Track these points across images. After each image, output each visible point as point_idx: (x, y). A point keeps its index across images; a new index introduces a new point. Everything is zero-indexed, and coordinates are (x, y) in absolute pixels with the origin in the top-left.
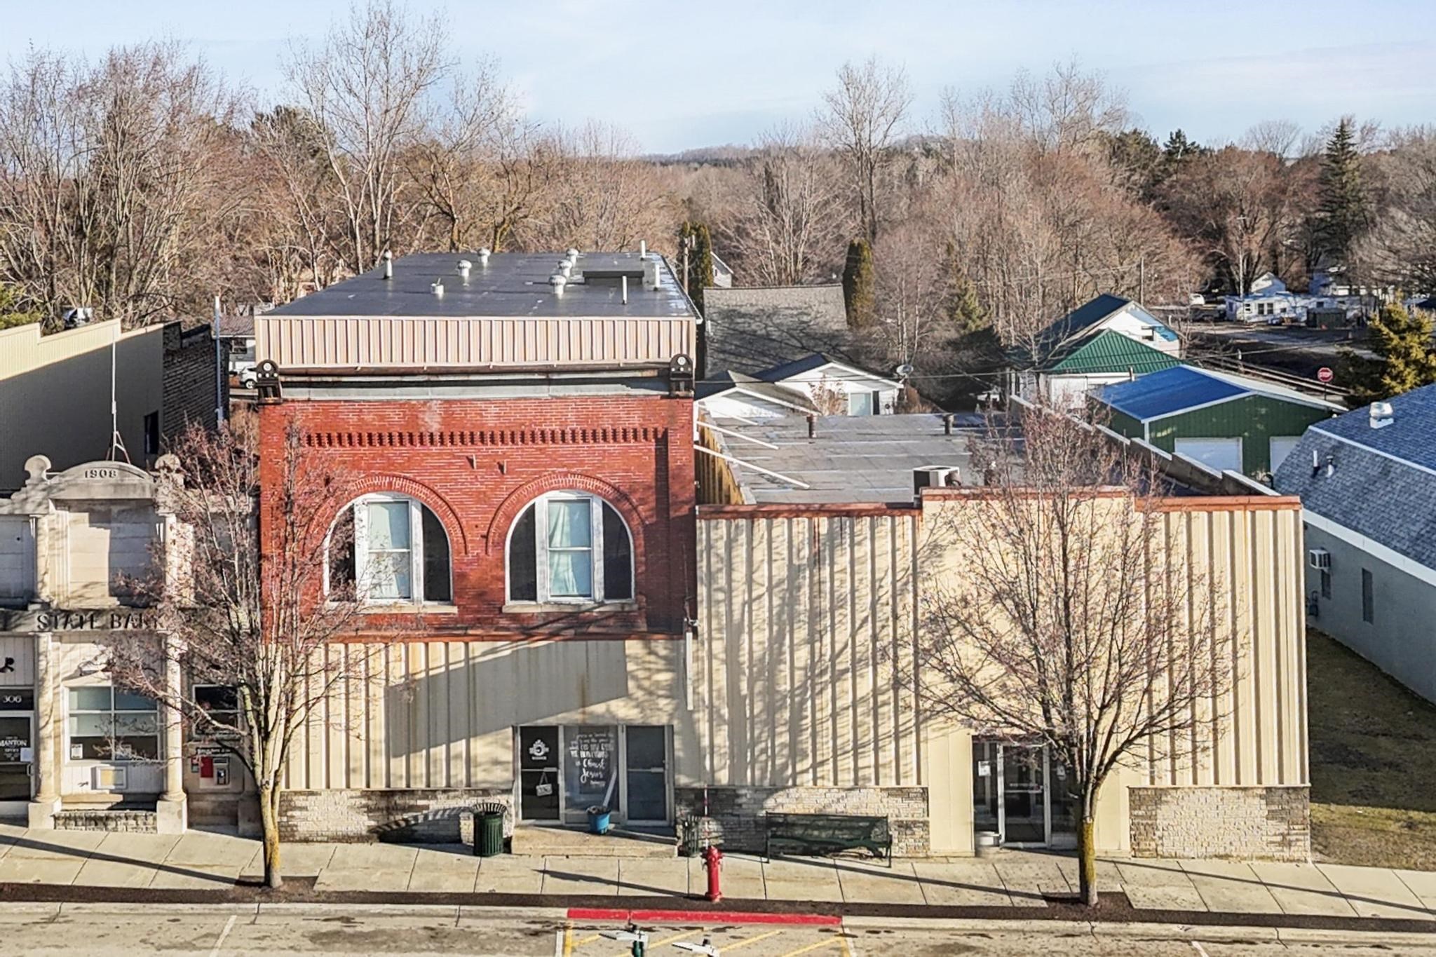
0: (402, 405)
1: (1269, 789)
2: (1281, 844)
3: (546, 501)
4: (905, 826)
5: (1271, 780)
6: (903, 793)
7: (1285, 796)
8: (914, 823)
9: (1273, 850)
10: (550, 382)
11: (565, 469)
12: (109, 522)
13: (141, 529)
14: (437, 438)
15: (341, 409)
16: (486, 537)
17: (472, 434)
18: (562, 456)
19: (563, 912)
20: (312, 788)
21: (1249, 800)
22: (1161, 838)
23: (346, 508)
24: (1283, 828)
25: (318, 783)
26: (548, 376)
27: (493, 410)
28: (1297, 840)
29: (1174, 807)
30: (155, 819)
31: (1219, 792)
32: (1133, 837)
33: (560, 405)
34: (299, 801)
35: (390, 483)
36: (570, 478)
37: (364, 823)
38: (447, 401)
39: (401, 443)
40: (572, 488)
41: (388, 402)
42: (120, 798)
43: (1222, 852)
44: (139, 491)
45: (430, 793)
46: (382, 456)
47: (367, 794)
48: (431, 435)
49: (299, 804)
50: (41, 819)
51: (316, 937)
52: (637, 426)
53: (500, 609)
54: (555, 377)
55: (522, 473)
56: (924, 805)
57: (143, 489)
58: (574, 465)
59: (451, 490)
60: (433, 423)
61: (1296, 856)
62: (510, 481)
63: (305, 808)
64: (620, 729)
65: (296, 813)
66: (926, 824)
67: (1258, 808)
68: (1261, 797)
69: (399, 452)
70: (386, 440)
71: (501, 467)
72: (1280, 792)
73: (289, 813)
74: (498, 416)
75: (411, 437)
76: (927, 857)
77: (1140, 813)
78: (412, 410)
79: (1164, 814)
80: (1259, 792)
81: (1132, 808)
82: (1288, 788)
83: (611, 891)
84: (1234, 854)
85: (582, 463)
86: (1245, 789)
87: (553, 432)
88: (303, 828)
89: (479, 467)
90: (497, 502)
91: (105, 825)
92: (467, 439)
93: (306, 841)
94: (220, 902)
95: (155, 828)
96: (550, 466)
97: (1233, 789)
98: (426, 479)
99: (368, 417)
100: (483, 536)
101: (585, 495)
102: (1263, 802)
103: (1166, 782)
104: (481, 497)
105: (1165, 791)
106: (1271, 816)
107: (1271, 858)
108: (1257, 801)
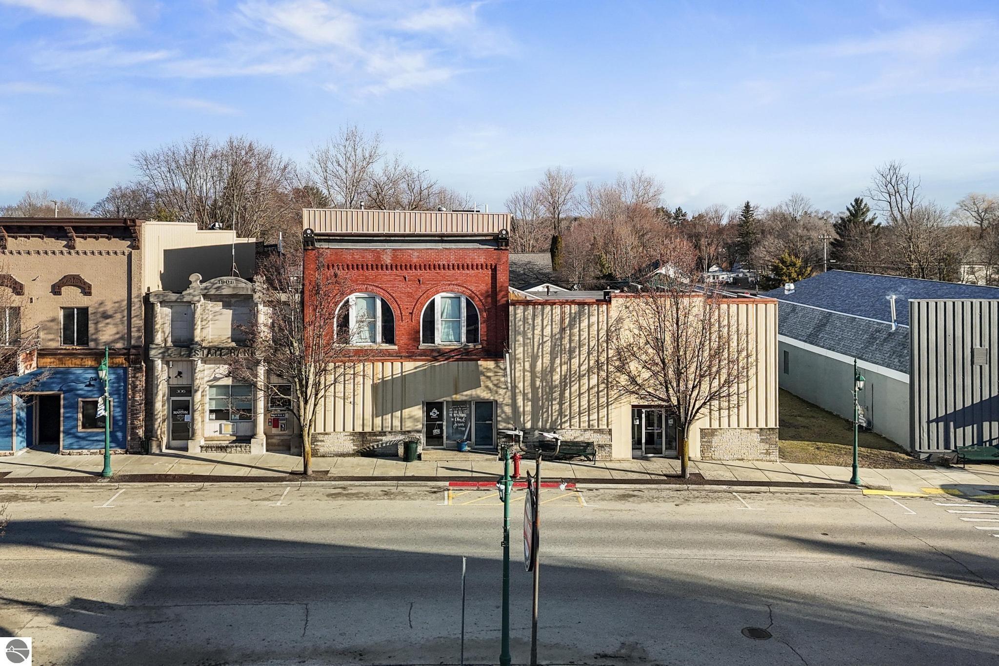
0: (373, 251)
1: (761, 429)
2: (766, 454)
3: (440, 297)
4: (601, 446)
5: (762, 425)
6: (600, 431)
7: (768, 432)
8: (605, 445)
9: (762, 456)
10: (442, 241)
11: (449, 282)
12: (230, 306)
13: (245, 310)
14: (389, 267)
15: (343, 253)
16: (411, 313)
17: (406, 265)
18: (447, 276)
19: (447, 483)
20: (327, 431)
21: (752, 434)
22: (714, 451)
23: (345, 299)
24: (767, 446)
25: (330, 429)
26: (442, 238)
27: (416, 254)
28: (773, 452)
29: (720, 437)
30: (250, 447)
31: (740, 431)
32: (702, 451)
33: (447, 252)
34: (320, 438)
35: (366, 288)
36: (451, 286)
37: (350, 447)
38: (394, 250)
39: (372, 269)
40: (452, 291)
41: (366, 249)
42: (235, 438)
43: (740, 457)
44: (245, 291)
45: (383, 433)
46: (363, 275)
47: (354, 434)
48: (387, 266)
49: (320, 439)
50: (194, 447)
51: (328, 495)
52: (483, 263)
53: (418, 347)
54: (445, 239)
55: (429, 284)
56: (609, 437)
57: (247, 289)
58: (453, 281)
59: (396, 292)
60: (387, 260)
61: (772, 459)
62: (424, 287)
63: (323, 441)
64: (472, 403)
65: (319, 443)
66: (610, 445)
67: (756, 437)
68: (757, 433)
69: (370, 273)
70: (365, 267)
71: (419, 281)
72: (765, 430)
73: (315, 443)
74: (418, 257)
75: (378, 266)
76: (611, 461)
77: (705, 440)
78: (377, 254)
79: (715, 440)
80: (757, 430)
81: (701, 438)
82: (769, 429)
83: (469, 474)
84: (745, 458)
85: (457, 279)
86: (751, 429)
87: (444, 265)
88: (322, 450)
89: (409, 281)
90: (417, 297)
91: (226, 450)
92: (403, 268)
93: (323, 456)
94: (282, 481)
95: (250, 452)
96: (442, 281)
97: (745, 429)
98: (384, 286)
99: (357, 257)
100: (410, 313)
101: (458, 295)
102: (759, 435)
103: (715, 425)
104: (409, 295)
105: (716, 430)
106: (762, 441)
107: (761, 460)
108: (756, 434)
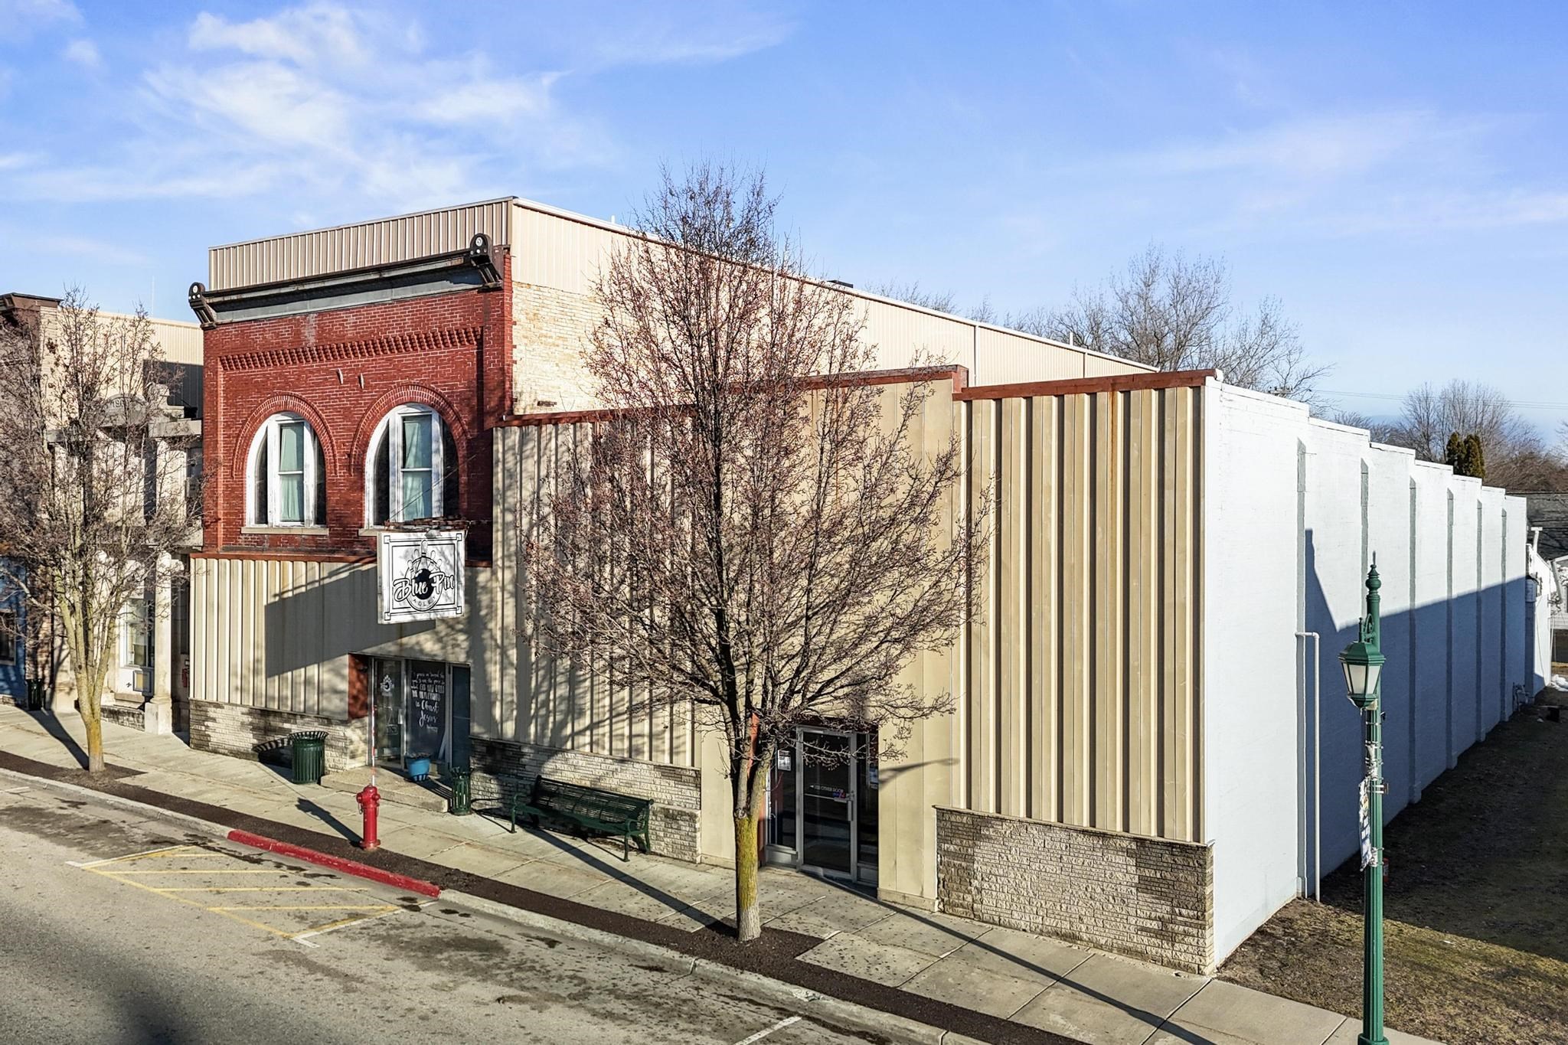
0: (290, 320)
1: (1141, 841)
2: (1157, 934)
3: (398, 418)
4: (671, 816)
5: (1145, 826)
6: (671, 772)
7: (1167, 857)
8: (682, 813)
9: (1143, 941)
10: (391, 284)
11: (409, 381)
14: (316, 354)
16: (349, 456)
17: (338, 347)
18: (404, 366)
20: (220, 700)
21: (1111, 856)
22: (979, 891)
23: (262, 429)
24: (1164, 910)
25: (223, 697)
28: (1186, 934)
29: (998, 847)
30: (144, 718)
31: (1064, 835)
32: (942, 883)
33: (400, 308)
34: (212, 712)
35: (286, 402)
36: (411, 391)
37: (250, 740)
39: (293, 361)
40: (414, 402)
44: (140, 418)
45: (292, 716)
46: (280, 374)
47: (254, 712)
48: (311, 351)
52: (458, 326)
53: (358, 533)
55: (375, 386)
56: (695, 794)
58: (414, 375)
59: (327, 408)
60: (312, 338)
61: (1186, 959)
62: (368, 395)
63: (215, 720)
64: (447, 670)
65: (210, 724)
67: (1124, 871)
68: (1129, 853)
69: (291, 370)
70: (283, 358)
71: (361, 381)
72: (1157, 850)
73: (206, 723)
74: (356, 325)
75: (298, 353)
76: (694, 862)
77: (952, 848)
78: (296, 325)
79: (984, 853)
80: (1125, 844)
81: (941, 840)
82: (1172, 845)
84: (1085, 937)
85: (419, 373)
86: (1103, 836)
87: (397, 341)
88: (213, 739)
89: (345, 382)
90: (357, 418)
92: (336, 353)
93: (215, 752)
95: (143, 726)
96: (396, 377)
97: (1084, 832)
98: (309, 397)
99: (269, 336)
101: (425, 411)
102: (1132, 862)
103: (986, 805)
104: (346, 414)
105: (986, 820)
106: (1144, 886)
107: (1142, 955)
108: (1120, 859)
